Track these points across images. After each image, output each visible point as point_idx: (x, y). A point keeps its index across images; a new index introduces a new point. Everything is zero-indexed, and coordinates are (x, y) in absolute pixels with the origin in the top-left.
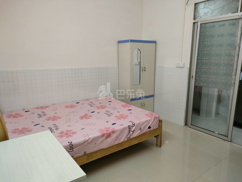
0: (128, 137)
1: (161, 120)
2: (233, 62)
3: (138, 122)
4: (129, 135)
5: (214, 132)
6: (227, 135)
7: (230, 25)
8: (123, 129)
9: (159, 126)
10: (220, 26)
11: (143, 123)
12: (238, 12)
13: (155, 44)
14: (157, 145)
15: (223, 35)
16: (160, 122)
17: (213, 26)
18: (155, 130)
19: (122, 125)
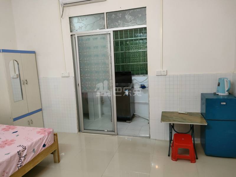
0: (19, 166)
1: (56, 133)
2: (108, 69)
3: (29, 144)
4: (21, 163)
5: (104, 131)
6: (114, 131)
7: (101, 38)
8: (11, 157)
9: (54, 141)
10: (94, 39)
11: (36, 143)
12: (105, 29)
13: (34, 54)
14: (55, 162)
15: (98, 47)
16: (55, 136)
17: (88, 39)
18: (51, 146)
19: (9, 154)
